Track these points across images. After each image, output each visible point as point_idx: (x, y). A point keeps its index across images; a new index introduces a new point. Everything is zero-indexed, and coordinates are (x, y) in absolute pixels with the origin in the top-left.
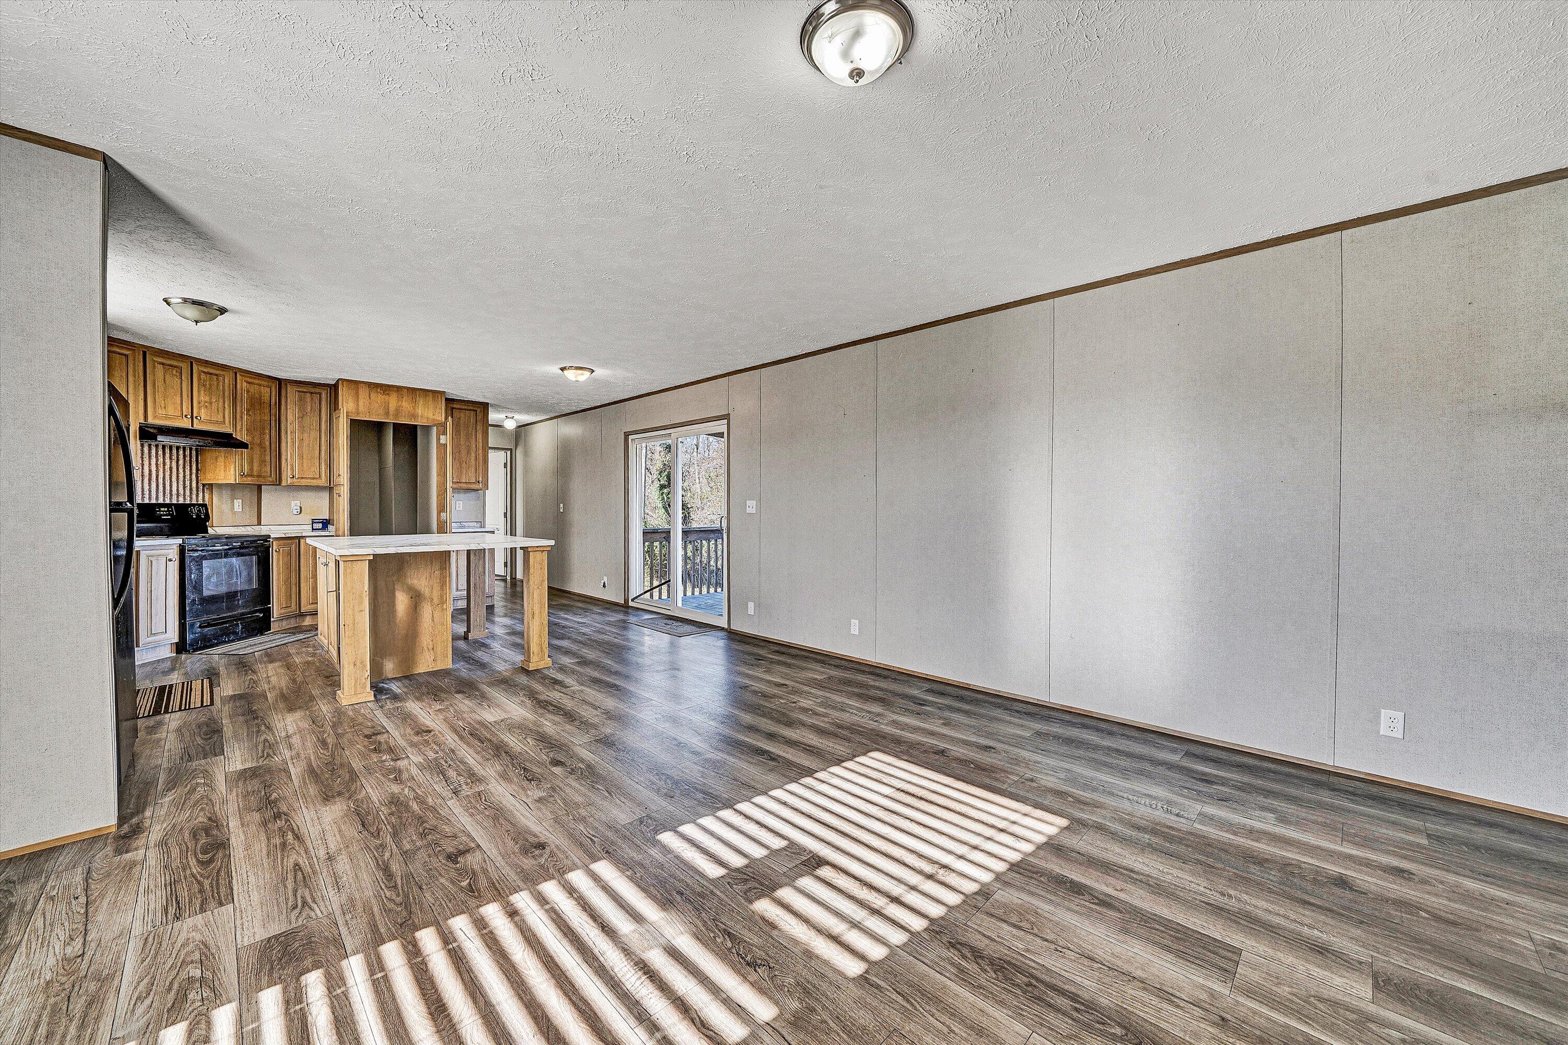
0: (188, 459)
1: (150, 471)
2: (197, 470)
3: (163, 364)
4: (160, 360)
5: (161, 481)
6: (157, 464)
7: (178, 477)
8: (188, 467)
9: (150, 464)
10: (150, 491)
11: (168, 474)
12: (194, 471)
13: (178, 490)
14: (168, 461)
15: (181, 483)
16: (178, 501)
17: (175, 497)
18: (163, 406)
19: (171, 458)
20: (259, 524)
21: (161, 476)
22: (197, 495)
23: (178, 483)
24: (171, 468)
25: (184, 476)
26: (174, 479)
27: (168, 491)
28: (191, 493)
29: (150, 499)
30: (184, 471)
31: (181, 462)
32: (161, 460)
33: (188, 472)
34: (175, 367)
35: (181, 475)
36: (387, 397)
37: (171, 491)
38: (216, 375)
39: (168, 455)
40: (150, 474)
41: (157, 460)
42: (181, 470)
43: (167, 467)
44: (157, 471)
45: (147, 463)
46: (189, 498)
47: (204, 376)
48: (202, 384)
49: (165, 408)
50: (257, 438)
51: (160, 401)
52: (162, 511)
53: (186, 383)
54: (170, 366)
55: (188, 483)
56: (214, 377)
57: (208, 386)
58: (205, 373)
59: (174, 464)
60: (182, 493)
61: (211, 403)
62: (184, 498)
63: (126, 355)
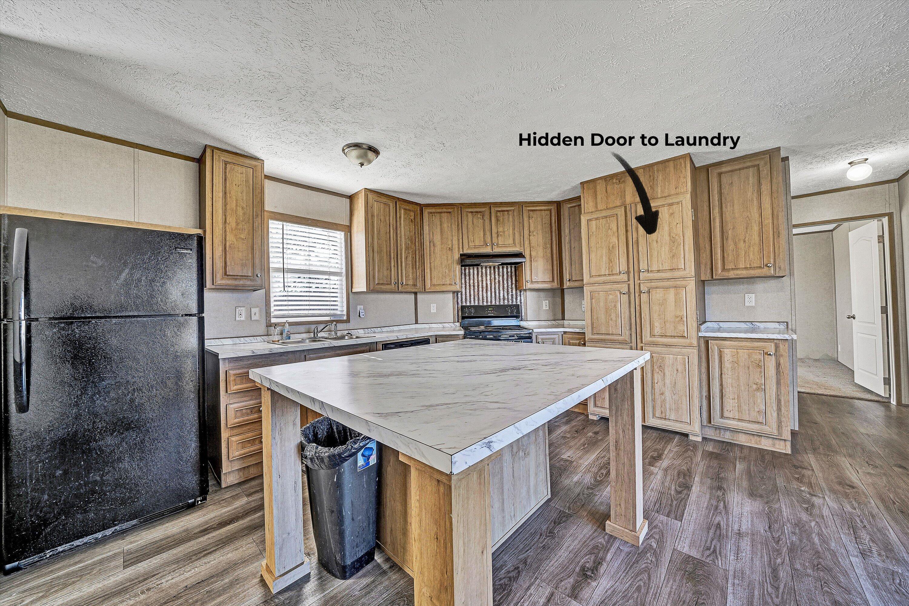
0: (509, 274)
1: (487, 284)
2: (516, 281)
3: (472, 212)
4: (470, 210)
5: (493, 290)
6: (491, 280)
7: (503, 287)
8: (510, 280)
9: (486, 280)
10: (487, 297)
11: (497, 285)
12: (514, 282)
13: (504, 296)
14: (497, 277)
16: (504, 303)
17: (502, 301)
18: (472, 240)
19: (499, 275)
20: (563, 319)
21: (493, 287)
22: (516, 299)
23: (504, 290)
24: (499, 281)
25: (508, 286)
26: (501, 289)
27: (497, 297)
28: (512, 297)
29: (487, 302)
30: (507, 283)
31: (505, 277)
32: (493, 276)
33: (510, 284)
34: (480, 212)
35: (506, 286)
36: (622, 185)
37: (499, 296)
38: (507, 211)
39: (497, 273)
40: (487, 286)
41: (491, 277)
42: (505, 282)
43: (497, 281)
44: (491, 284)
45: (485, 279)
46: (511, 301)
47: (499, 214)
48: (497, 220)
49: (474, 241)
50: (541, 252)
51: (471, 237)
52: (490, 310)
53: (487, 221)
54: (477, 212)
55: (510, 290)
56: (506, 213)
57: (501, 220)
58: (499, 211)
59: (501, 278)
60: (507, 298)
61: (504, 232)
62: (508, 301)
63: (450, 212)
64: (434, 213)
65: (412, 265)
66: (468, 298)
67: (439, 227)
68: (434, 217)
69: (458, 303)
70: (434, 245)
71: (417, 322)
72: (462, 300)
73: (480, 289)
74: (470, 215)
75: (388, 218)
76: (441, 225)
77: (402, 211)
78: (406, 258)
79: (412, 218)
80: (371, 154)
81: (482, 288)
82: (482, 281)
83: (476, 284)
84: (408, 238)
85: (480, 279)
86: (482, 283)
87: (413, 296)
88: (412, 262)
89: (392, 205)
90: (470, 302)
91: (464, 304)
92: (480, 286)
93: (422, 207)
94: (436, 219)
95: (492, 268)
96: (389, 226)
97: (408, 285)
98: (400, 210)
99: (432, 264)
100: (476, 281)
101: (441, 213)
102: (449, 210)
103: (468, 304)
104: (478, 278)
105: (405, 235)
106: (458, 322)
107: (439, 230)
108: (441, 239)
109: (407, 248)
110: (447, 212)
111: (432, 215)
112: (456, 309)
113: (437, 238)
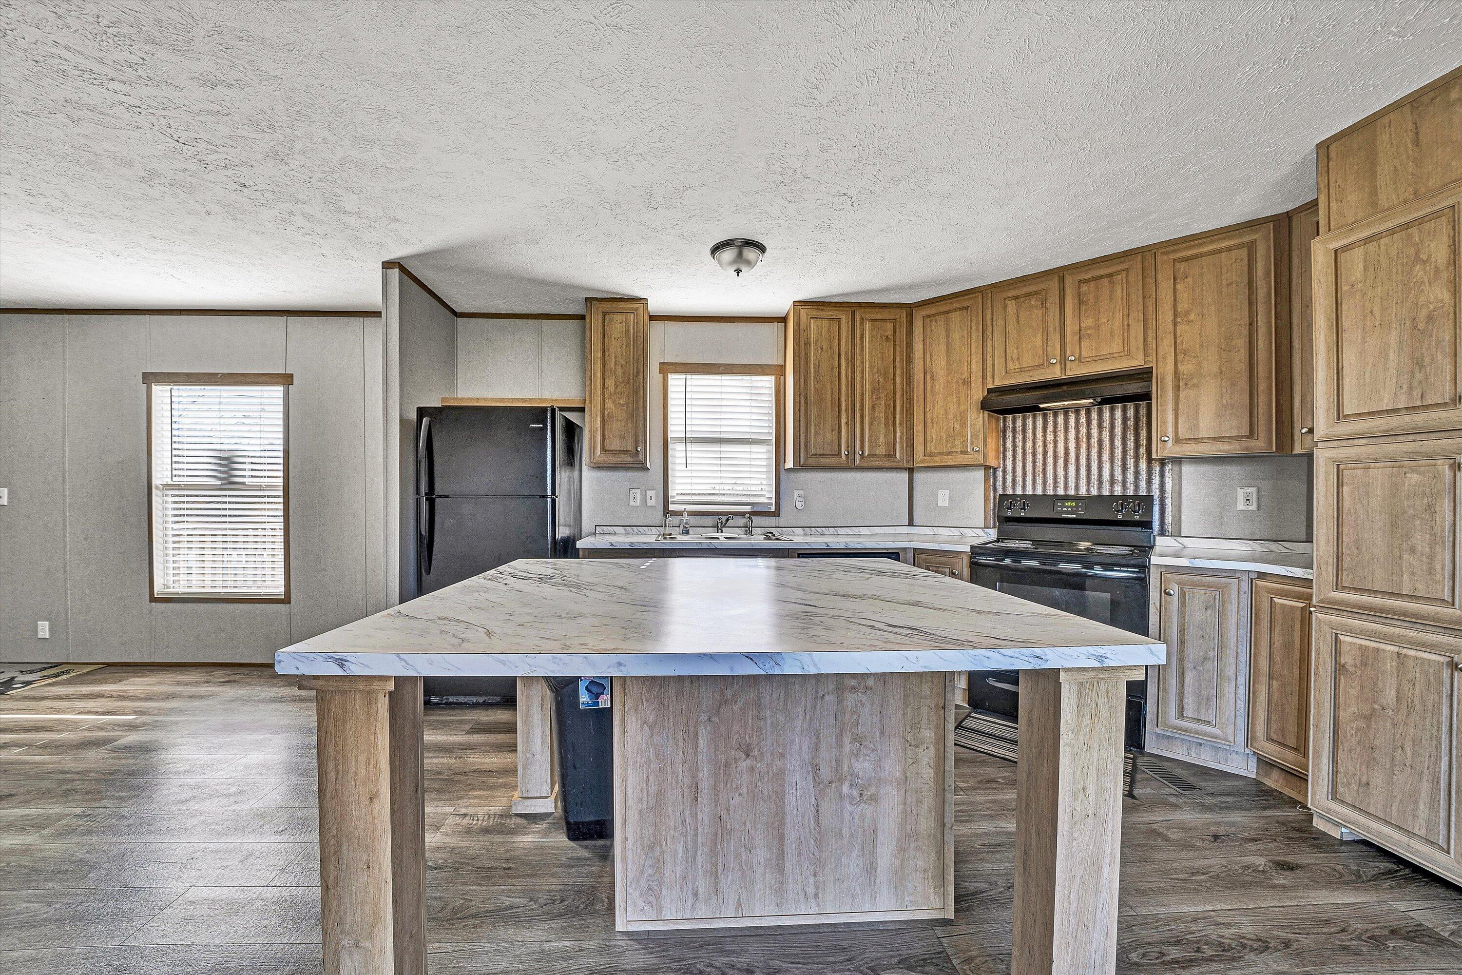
0: (1131, 423)
1: (1067, 449)
3: (1016, 298)
4: (1012, 293)
5: (1083, 462)
6: (1077, 439)
8: (1131, 437)
9: (1066, 439)
11: (1095, 450)
13: (1112, 475)
14: (1095, 431)
15: (1118, 462)
16: (1112, 490)
18: (1015, 357)
19: (1100, 426)
21: (1084, 454)
22: (1149, 482)
24: (1100, 442)
26: (1106, 457)
27: (1095, 478)
31: (1118, 430)
32: (1083, 430)
33: (1131, 444)
34: (1036, 293)
35: (1118, 452)
38: (1110, 275)
39: (1095, 423)
40: (1067, 454)
42: (1118, 443)
43: (1094, 440)
46: (1132, 488)
47: (1084, 288)
48: (1081, 302)
49: (1018, 359)
50: (1211, 363)
51: (1013, 352)
52: (1067, 507)
53: (1054, 311)
54: (1029, 295)
55: (1131, 462)
56: (1105, 281)
57: (1092, 300)
58: (1086, 281)
59: (1106, 435)
60: (1120, 479)
61: (1097, 327)
62: (1124, 486)
63: (967, 308)
64: (934, 315)
65: (887, 419)
66: (1019, 479)
67: (943, 340)
68: (934, 323)
69: (995, 489)
70: (932, 378)
71: (911, 524)
72: (1004, 482)
73: (1050, 460)
74: (1011, 305)
75: (837, 342)
76: (948, 336)
77: (868, 325)
78: (873, 407)
79: (889, 333)
80: (750, 254)
81: (1055, 457)
82: (1055, 442)
83: (1040, 450)
84: (879, 370)
85: (1050, 437)
86: (1055, 447)
87: (905, 476)
88: (886, 413)
89: (845, 318)
90: (1024, 487)
91: (1010, 492)
92: (1050, 454)
93: (910, 309)
94: (938, 328)
95: (1083, 413)
96: (839, 355)
97: (875, 455)
98: (862, 323)
99: (928, 415)
100: (1040, 443)
101: (948, 312)
102: (966, 304)
103: (1019, 491)
104: (1045, 436)
105: (871, 367)
106: (994, 527)
107: (943, 347)
108: (948, 363)
109: (875, 390)
110: (961, 309)
111: (931, 321)
112: (992, 501)
113: (939, 365)
